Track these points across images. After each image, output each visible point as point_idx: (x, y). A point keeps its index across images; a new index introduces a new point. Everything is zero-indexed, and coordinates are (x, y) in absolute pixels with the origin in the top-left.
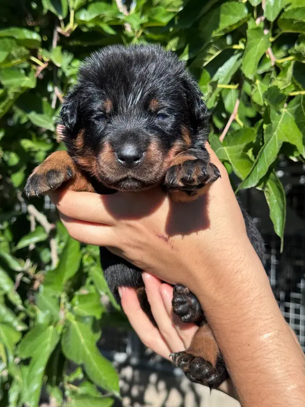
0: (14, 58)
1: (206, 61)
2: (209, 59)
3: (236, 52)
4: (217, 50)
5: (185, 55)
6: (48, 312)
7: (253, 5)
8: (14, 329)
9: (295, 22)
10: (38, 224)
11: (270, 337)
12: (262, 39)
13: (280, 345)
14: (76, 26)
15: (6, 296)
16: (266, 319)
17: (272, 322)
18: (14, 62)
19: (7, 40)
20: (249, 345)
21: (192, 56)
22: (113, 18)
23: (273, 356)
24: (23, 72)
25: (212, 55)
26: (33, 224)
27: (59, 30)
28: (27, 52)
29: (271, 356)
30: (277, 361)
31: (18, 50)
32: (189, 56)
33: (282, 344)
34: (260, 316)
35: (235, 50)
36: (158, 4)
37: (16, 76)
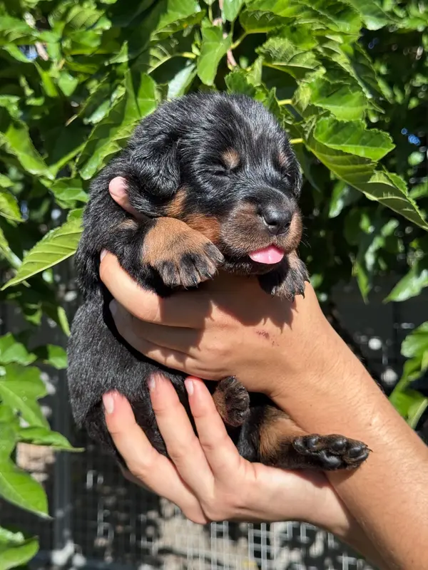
1: (150, 67)
2: (154, 65)
3: (188, 63)
4: (165, 55)
5: (122, 54)
7: (207, 3)
9: (261, 15)
12: (221, 44)
21: (132, 57)
25: (158, 60)
32: (129, 57)
35: (187, 59)
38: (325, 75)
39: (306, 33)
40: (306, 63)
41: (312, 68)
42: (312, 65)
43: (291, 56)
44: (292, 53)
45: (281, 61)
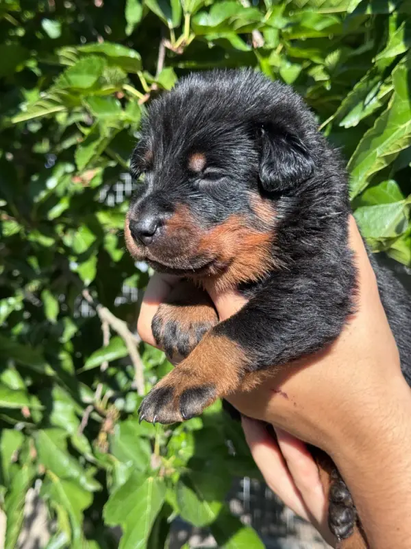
0: (105, 83)
6: (129, 463)
8: (81, 488)
10: (114, 334)
14: (192, 37)
15: (69, 440)
18: (105, 89)
19: (94, 58)
22: (250, 20)
24: (118, 104)
26: (107, 334)
27: (167, 44)
28: (124, 75)
31: (112, 71)
36: (307, 6)
37: (108, 110)
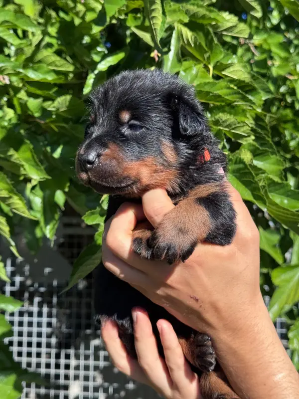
9: (211, 95)
11: (284, 376)
13: (291, 382)
16: (279, 361)
17: (284, 363)
20: (265, 385)
23: (288, 393)
29: (286, 392)
30: (291, 396)
33: (293, 381)
34: (274, 360)
38: (254, 140)
39: (241, 111)
40: (244, 132)
41: (246, 135)
42: (247, 133)
43: (233, 127)
44: (235, 124)
45: (226, 127)
